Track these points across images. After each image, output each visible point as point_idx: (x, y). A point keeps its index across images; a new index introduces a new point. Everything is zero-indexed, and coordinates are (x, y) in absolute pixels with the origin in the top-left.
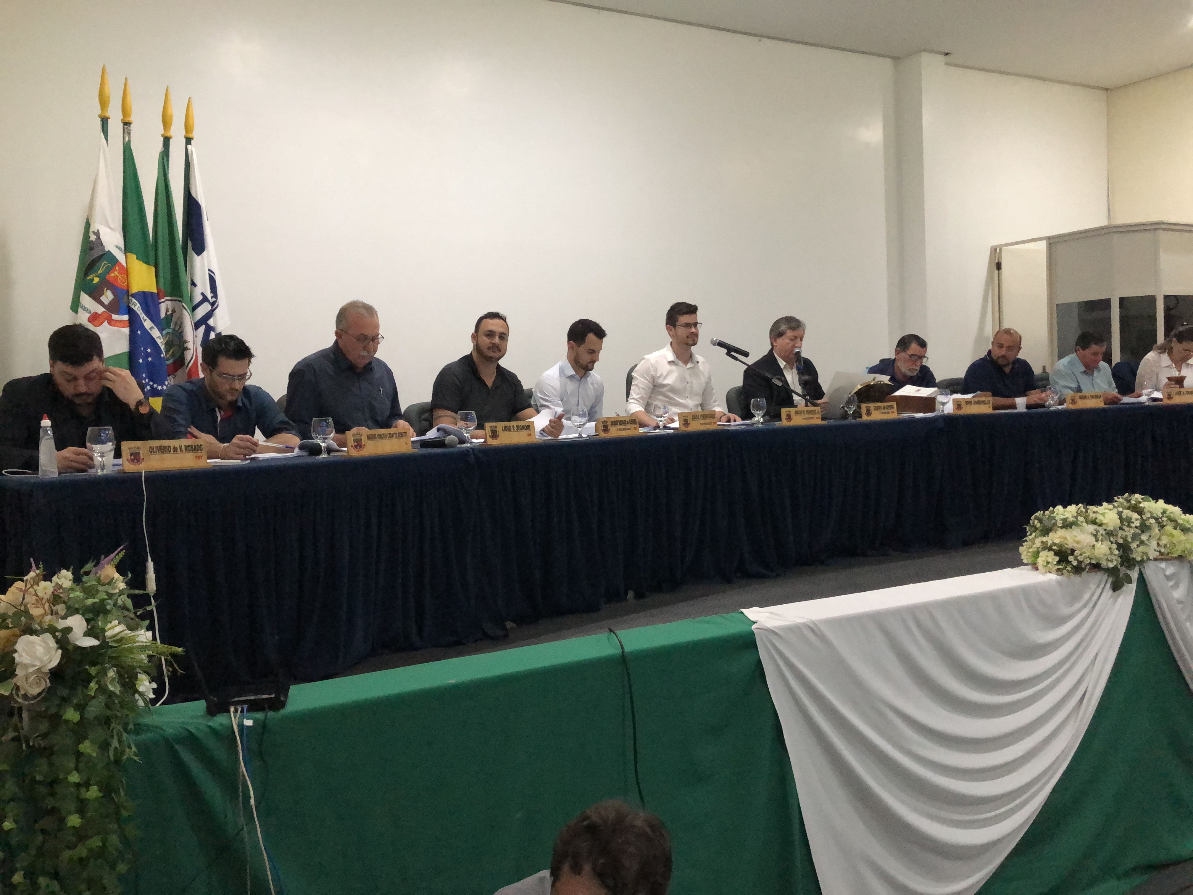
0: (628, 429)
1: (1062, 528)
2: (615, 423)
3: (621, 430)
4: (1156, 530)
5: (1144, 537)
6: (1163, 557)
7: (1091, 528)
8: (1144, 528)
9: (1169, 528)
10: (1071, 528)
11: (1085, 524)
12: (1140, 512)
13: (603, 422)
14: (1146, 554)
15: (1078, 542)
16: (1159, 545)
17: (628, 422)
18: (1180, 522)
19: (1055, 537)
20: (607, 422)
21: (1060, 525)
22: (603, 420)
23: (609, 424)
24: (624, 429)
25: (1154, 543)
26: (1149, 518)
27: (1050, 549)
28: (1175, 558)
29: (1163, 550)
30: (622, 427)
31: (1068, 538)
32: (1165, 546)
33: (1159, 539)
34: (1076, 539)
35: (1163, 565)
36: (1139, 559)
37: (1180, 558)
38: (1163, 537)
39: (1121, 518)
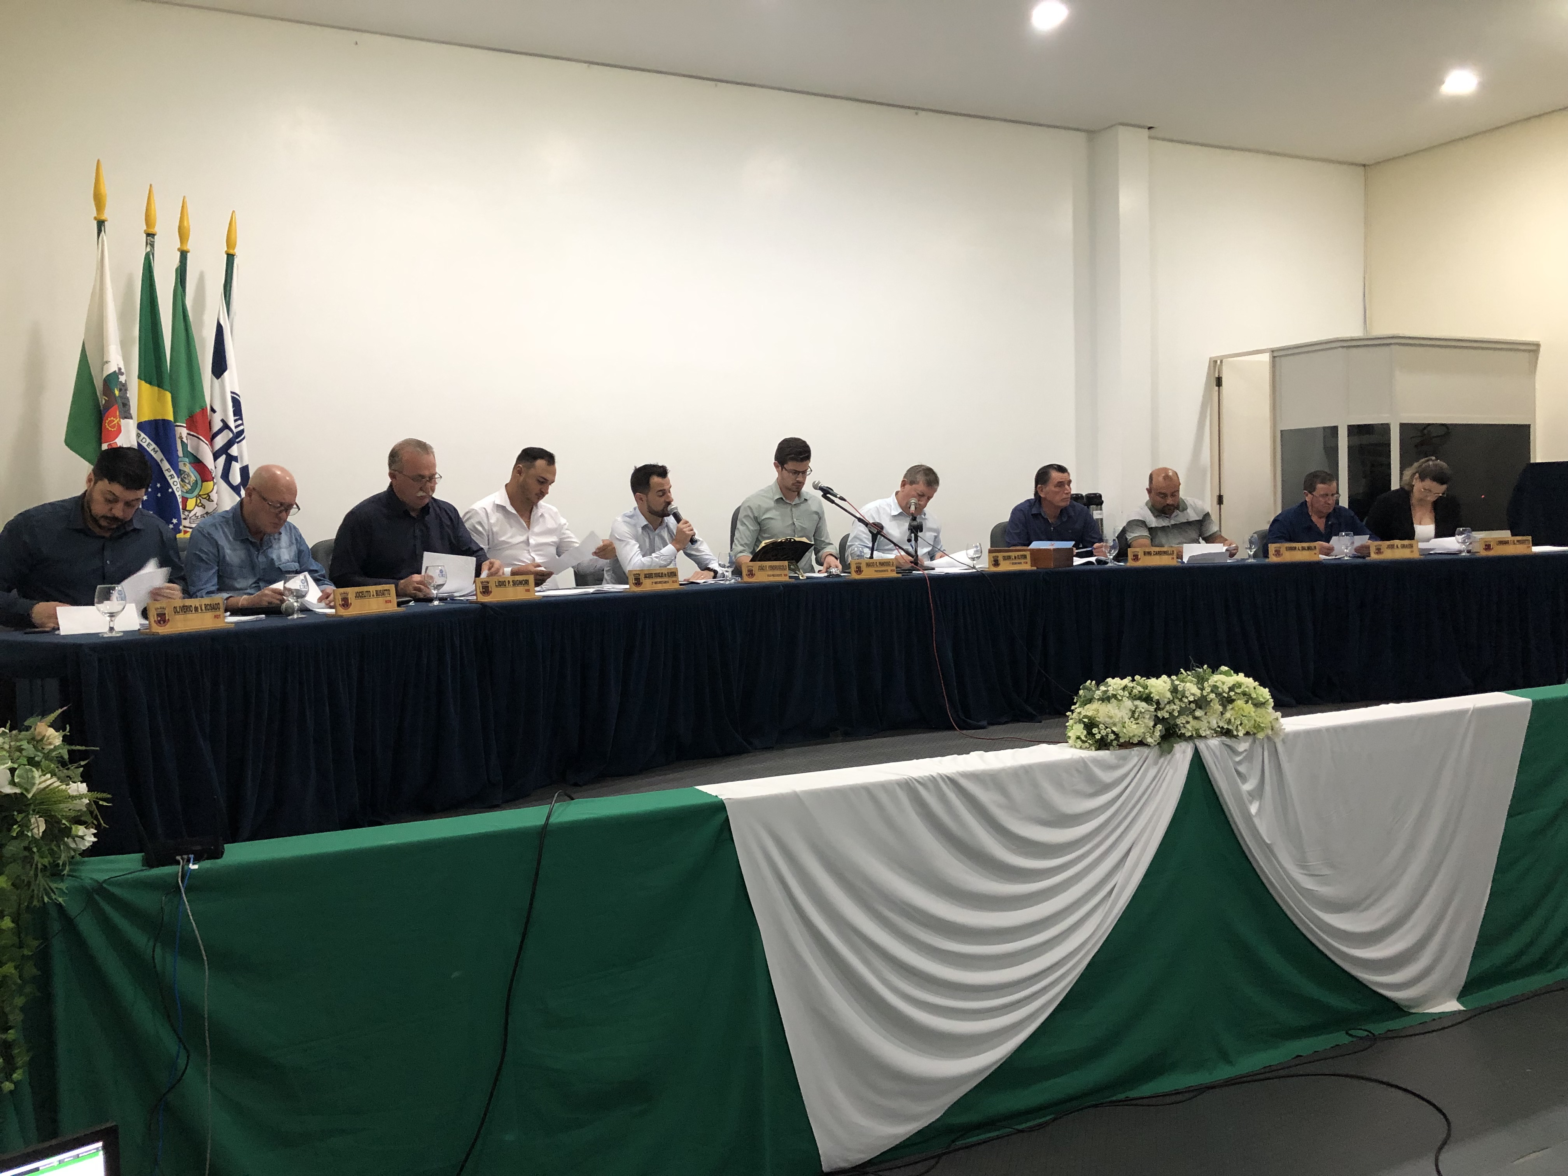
0: (665, 582)
2: (649, 576)
3: (656, 583)
4: (1217, 706)
5: (1199, 713)
7: (1129, 703)
8: (1201, 702)
9: (1239, 703)
10: (1108, 701)
11: (1125, 699)
12: (1200, 684)
13: (634, 575)
14: (1198, 730)
16: (1220, 720)
17: (665, 574)
18: (1253, 695)
20: (639, 575)
21: (1099, 697)
22: (635, 573)
23: (642, 577)
24: (660, 582)
25: (1213, 720)
26: (1208, 693)
27: (1082, 722)
30: (659, 580)
31: (1102, 711)
32: (1230, 722)
33: (1222, 714)
34: (1110, 713)
36: (1189, 736)
38: (1228, 712)
39: (1173, 690)
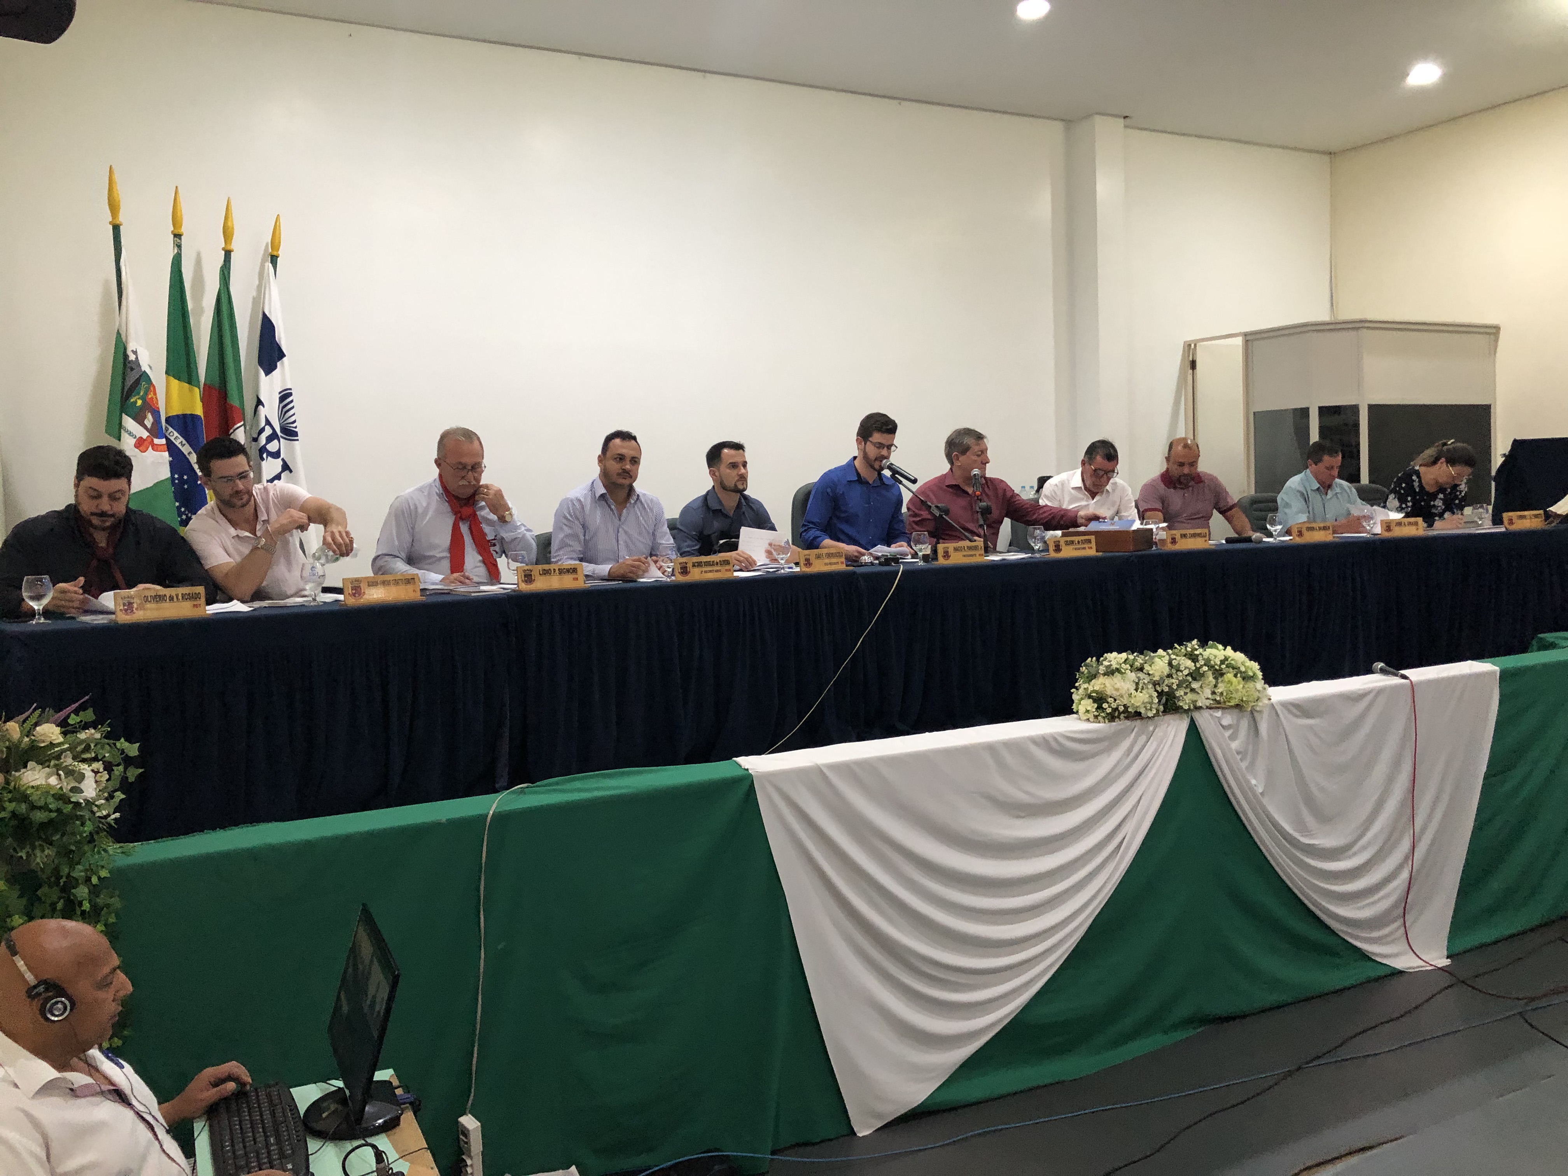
1: (1104, 675)
4: (1211, 678)
5: (1195, 685)
6: (1217, 705)
7: (1132, 676)
8: (1196, 675)
9: (1230, 676)
10: (1113, 675)
11: (1128, 672)
12: (1194, 658)
14: (1194, 702)
15: (1117, 690)
16: (1214, 693)
18: (1243, 669)
19: (1097, 685)
21: (1102, 672)
25: (1207, 692)
26: (1201, 666)
27: (1090, 697)
28: (1231, 707)
29: (1218, 699)
31: (1108, 685)
32: (1222, 694)
33: (1215, 686)
34: (1116, 686)
35: (1219, 714)
36: (1186, 707)
37: (1237, 706)
38: (1220, 685)
39: (1170, 664)
